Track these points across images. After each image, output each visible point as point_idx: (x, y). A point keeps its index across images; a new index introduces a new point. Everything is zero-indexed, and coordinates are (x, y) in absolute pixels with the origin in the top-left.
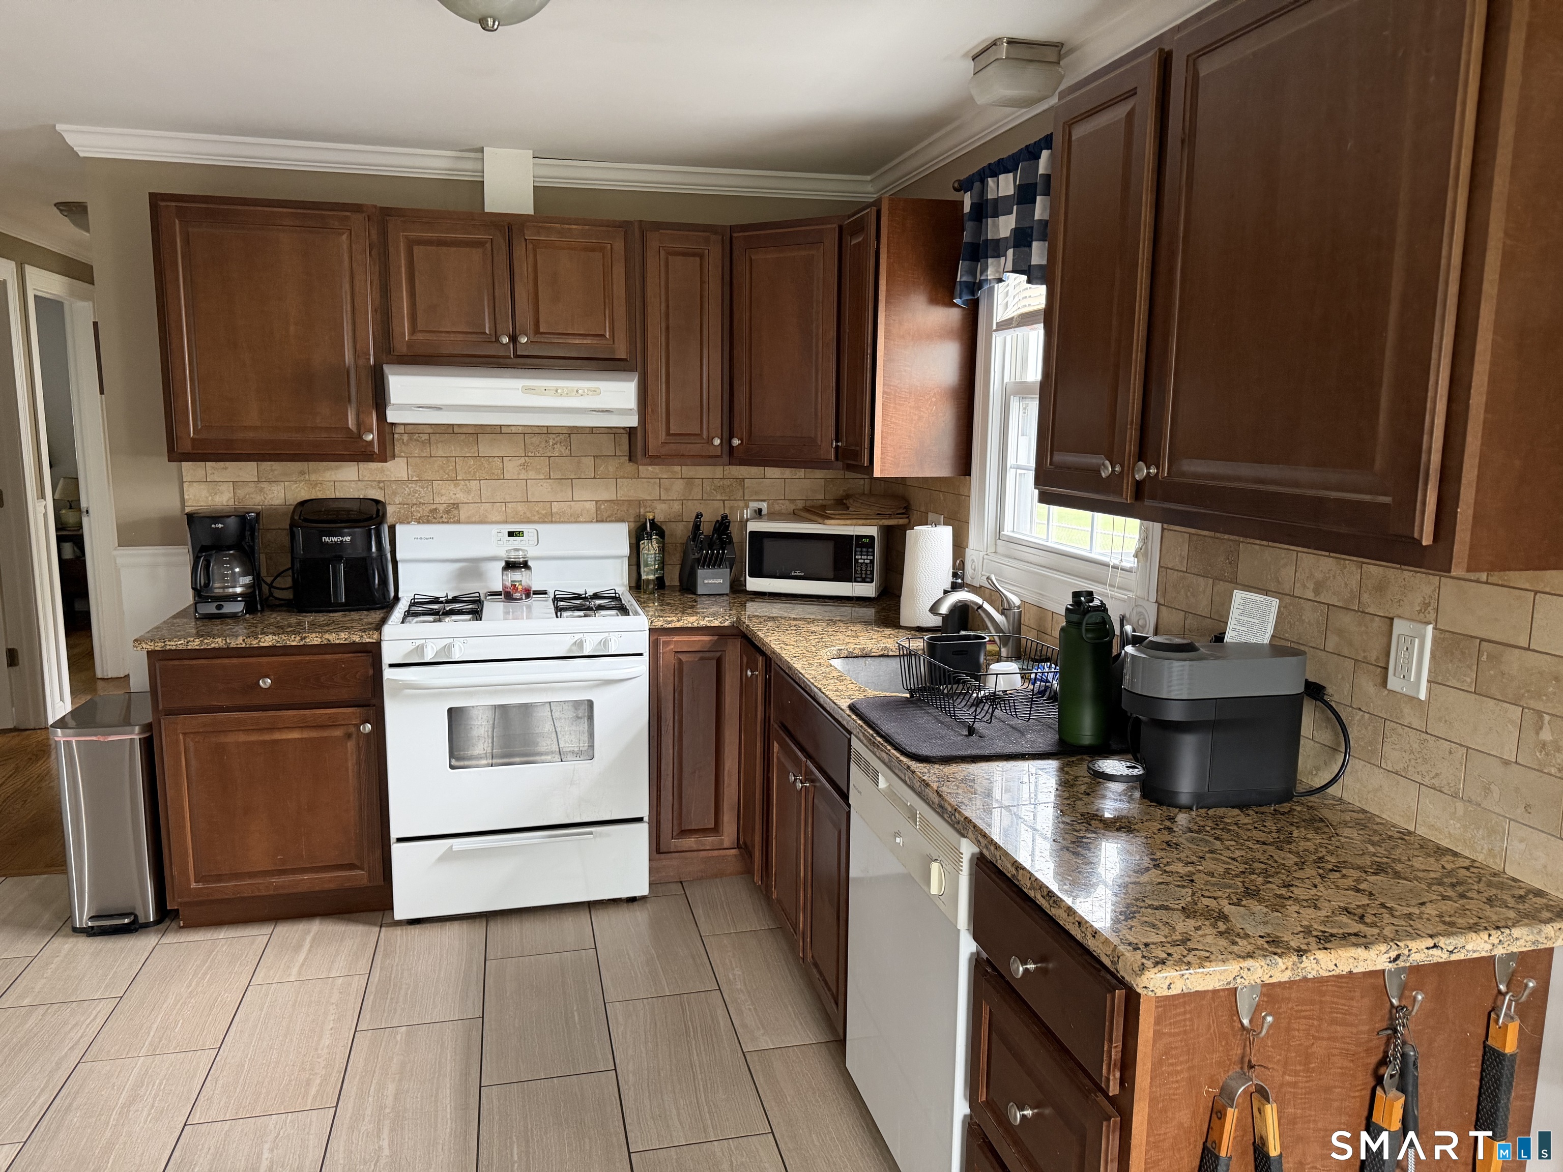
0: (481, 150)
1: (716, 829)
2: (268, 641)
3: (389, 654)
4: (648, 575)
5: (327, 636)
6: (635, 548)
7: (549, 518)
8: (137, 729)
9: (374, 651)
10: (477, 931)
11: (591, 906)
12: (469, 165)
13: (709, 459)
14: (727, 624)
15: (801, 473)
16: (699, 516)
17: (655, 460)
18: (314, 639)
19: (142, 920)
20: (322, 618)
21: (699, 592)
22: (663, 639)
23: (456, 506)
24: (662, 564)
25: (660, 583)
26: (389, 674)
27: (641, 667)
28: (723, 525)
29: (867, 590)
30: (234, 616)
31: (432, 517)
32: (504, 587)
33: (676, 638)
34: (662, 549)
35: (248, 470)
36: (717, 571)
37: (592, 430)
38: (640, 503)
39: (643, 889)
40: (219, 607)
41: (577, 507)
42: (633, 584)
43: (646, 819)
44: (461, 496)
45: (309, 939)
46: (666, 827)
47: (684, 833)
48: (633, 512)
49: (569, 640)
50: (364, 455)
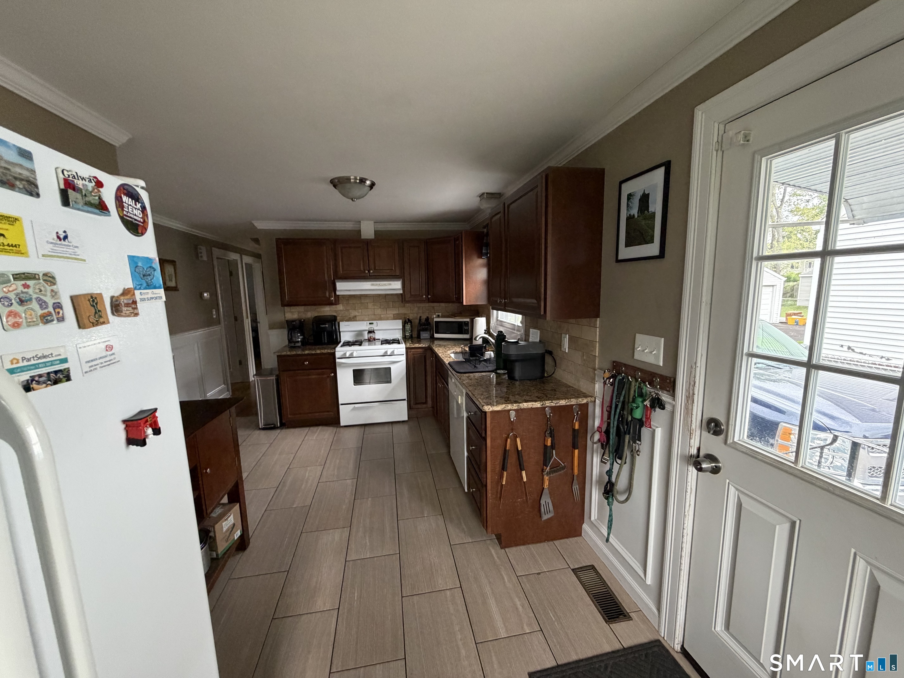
0: (360, 222)
1: (426, 403)
2: (307, 352)
3: (338, 355)
4: (407, 334)
5: (322, 351)
6: (404, 326)
7: (380, 319)
8: (274, 376)
9: (334, 354)
10: (362, 429)
11: (392, 423)
12: (358, 226)
13: (422, 301)
14: (427, 346)
15: (450, 304)
16: (420, 317)
17: (408, 302)
18: (318, 352)
19: (276, 426)
20: (320, 347)
21: (421, 338)
22: (409, 351)
23: (356, 316)
24: (412, 331)
25: (411, 337)
26: (337, 360)
27: (404, 358)
28: (427, 319)
29: (467, 336)
30: (299, 347)
31: (349, 320)
32: (368, 338)
33: (413, 350)
34: (412, 327)
35: (301, 309)
36: (426, 332)
37: (392, 295)
38: (405, 314)
39: (406, 419)
40: (295, 344)
41: (388, 316)
42: (404, 337)
43: (406, 399)
44: (357, 314)
45: (319, 430)
46: (412, 402)
47: (417, 404)
48: (403, 317)
49: (384, 351)
50: (331, 304)
